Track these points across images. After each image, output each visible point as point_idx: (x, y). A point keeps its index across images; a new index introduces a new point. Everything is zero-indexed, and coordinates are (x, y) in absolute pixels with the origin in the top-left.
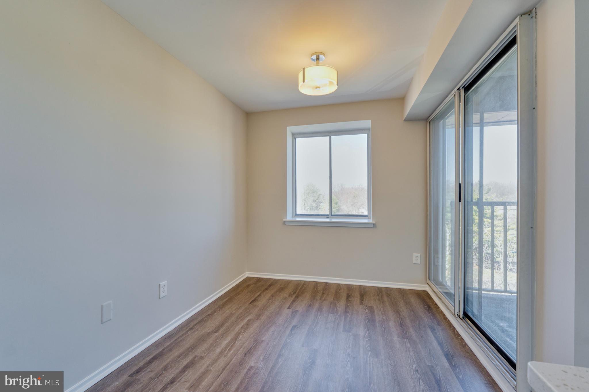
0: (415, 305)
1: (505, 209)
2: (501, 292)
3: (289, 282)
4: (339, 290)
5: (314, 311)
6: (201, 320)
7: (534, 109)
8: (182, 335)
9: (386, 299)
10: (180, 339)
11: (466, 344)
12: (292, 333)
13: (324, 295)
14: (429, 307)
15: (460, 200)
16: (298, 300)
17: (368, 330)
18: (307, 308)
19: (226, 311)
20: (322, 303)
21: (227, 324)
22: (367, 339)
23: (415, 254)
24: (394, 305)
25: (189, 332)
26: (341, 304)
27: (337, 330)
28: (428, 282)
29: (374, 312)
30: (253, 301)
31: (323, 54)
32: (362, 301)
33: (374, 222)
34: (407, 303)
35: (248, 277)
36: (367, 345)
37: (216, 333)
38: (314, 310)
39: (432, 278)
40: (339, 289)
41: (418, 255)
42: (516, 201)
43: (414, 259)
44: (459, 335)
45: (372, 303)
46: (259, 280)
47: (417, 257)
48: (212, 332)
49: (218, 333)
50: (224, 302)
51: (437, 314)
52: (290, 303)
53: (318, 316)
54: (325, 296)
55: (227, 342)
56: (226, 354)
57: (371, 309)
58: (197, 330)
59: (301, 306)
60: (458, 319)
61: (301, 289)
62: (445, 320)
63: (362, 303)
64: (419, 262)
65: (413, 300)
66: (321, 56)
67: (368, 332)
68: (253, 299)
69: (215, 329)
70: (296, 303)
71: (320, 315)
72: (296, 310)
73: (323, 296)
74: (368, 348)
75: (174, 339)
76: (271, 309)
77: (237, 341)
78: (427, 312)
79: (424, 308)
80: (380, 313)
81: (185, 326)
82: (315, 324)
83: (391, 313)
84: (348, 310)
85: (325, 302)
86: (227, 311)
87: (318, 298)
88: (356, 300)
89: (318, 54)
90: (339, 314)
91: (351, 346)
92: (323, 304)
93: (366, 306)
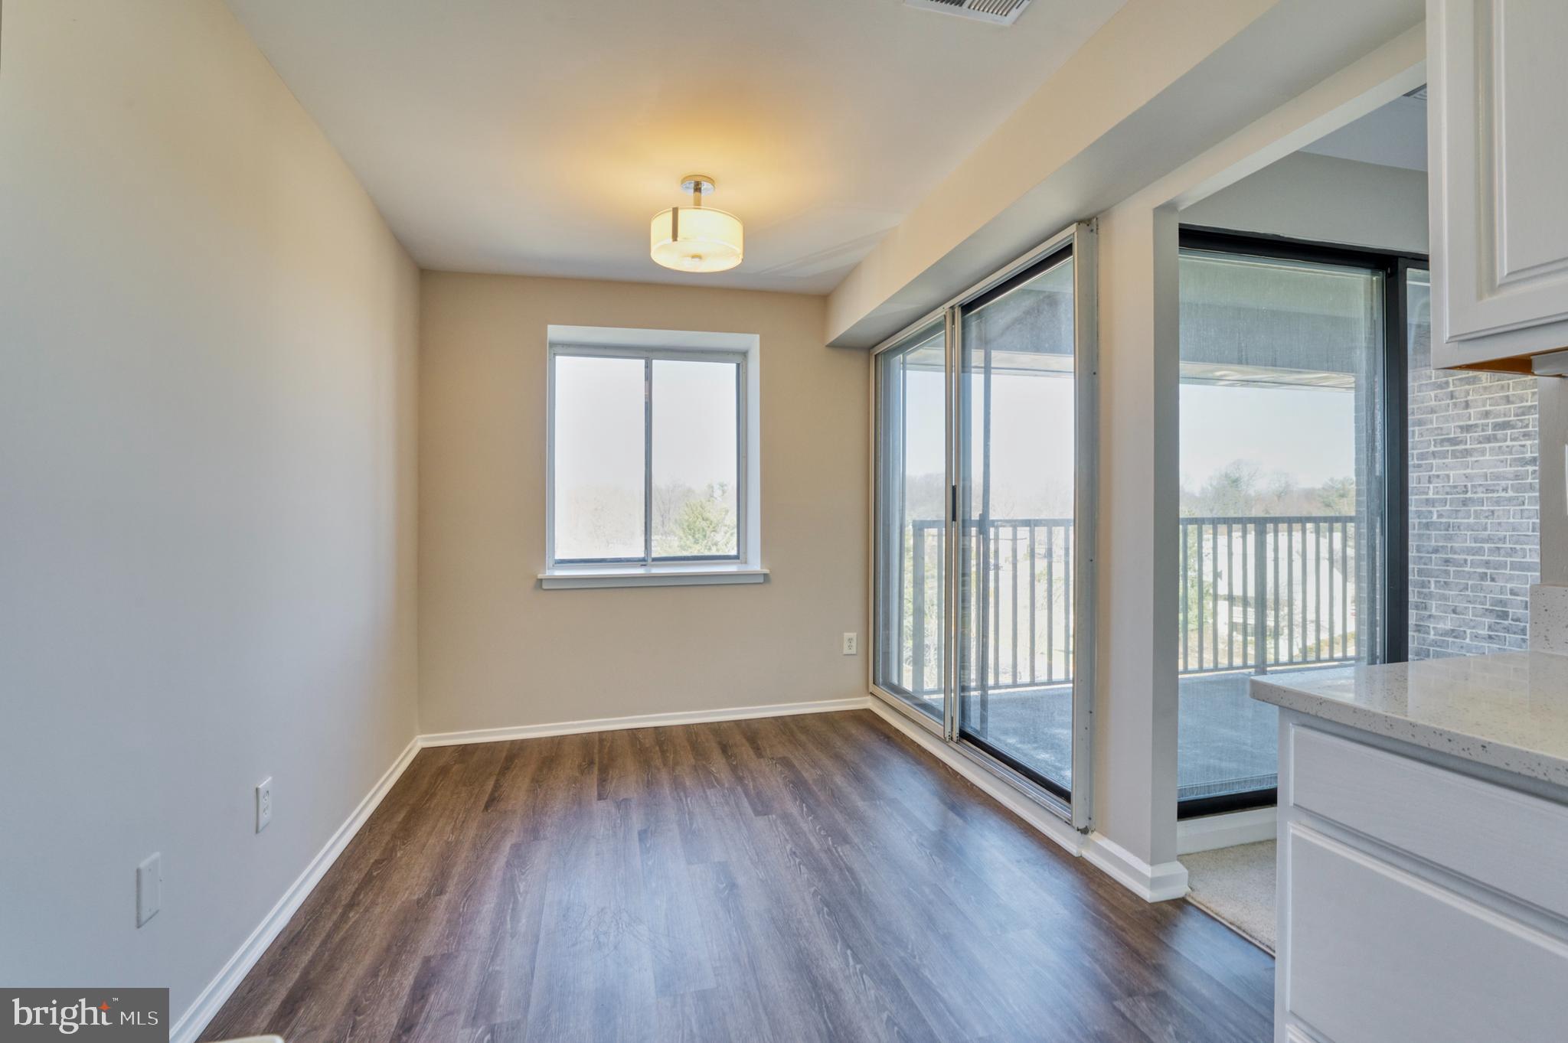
0: (862, 739)
1: (1050, 534)
2: (1007, 687)
3: (558, 742)
4: (695, 738)
5: (668, 792)
6: (364, 879)
7: (1095, 373)
8: (336, 927)
9: (803, 738)
10: (337, 938)
11: (973, 785)
12: (648, 845)
13: (668, 755)
14: (888, 737)
15: (954, 518)
16: (610, 776)
17: (803, 801)
18: (645, 788)
19: (428, 841)
20: (673, 771)
21: (458, 869)
22: (810, 818)
23: (847, 635)
24: (824, 745)
25: (351, 915)
26: (719, 765)
27: (742, 818)
28: (871, 691)
29: (794, 766)
30: (487, 802)
31: (711, 180)
32: (758, 751)
33: (766, 571)
34: (848, 738)
35: (423, 750)
36: (817, 828)
37: (442, 897)
38: (666, 790)
39: (881, 680)
40: (694, 735)
41: (853, 635)
42: (1073, 518)
43: (846, 644)
44: (956, 773)
45: (781, 751)
46: (465, 751)
47: (851, 641)
48: (428, 895)
49: (448, 894)
50: (400, 823)
51: (907, 747)
52: (596, 787)
53: (684, 799)
54: (672, 756)
55: (492, 905)
56: (512, 928)
57: (786, 762)
58: (374, 903)
59: (630, 787)
60: (952, 744)
61: (600, 751)
62: (924, 753)
63: (761, 754)
64: (854, 651)
65: (854, 730)
66: (705, 186)
67: (804, 805)
68: (486, 798)
69: (431, 888)
70: (611, 783)
71: (686, 797)
72: (621, 799)
73: (667, 757)
74: (822, 833)
75: (317, 943)
76: (555, 809)
77: (519, 896)
78: (888, 747)
79: (880, 740)
80: (807, 766)
81: (323, 904)
82: (687, 816)
83: (827, 762)
84: (741, 774)
85: (679, 768)
86: (430, 841)
87: (658, 761)
88: (746, 751)
89: (698, 179)
90: (726, 785)
91: (787, 837)
92: (678, 773)
93: (773, 758)
